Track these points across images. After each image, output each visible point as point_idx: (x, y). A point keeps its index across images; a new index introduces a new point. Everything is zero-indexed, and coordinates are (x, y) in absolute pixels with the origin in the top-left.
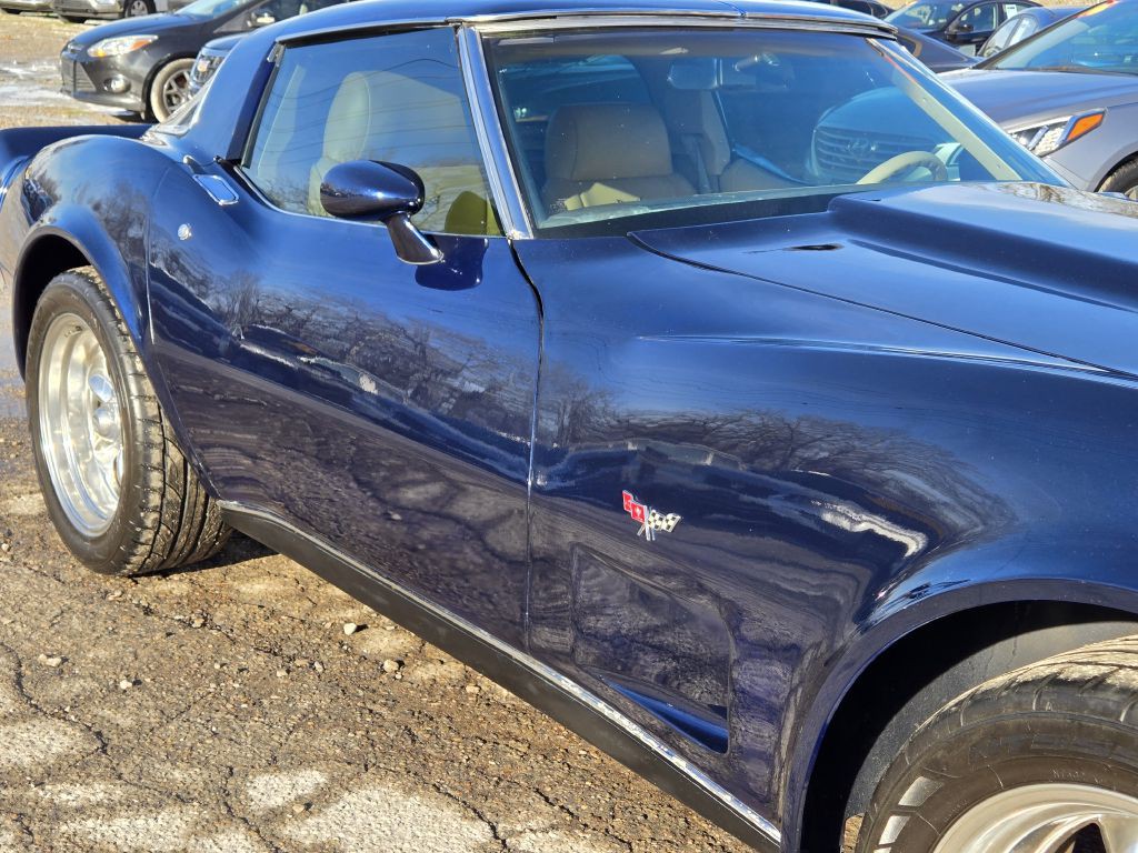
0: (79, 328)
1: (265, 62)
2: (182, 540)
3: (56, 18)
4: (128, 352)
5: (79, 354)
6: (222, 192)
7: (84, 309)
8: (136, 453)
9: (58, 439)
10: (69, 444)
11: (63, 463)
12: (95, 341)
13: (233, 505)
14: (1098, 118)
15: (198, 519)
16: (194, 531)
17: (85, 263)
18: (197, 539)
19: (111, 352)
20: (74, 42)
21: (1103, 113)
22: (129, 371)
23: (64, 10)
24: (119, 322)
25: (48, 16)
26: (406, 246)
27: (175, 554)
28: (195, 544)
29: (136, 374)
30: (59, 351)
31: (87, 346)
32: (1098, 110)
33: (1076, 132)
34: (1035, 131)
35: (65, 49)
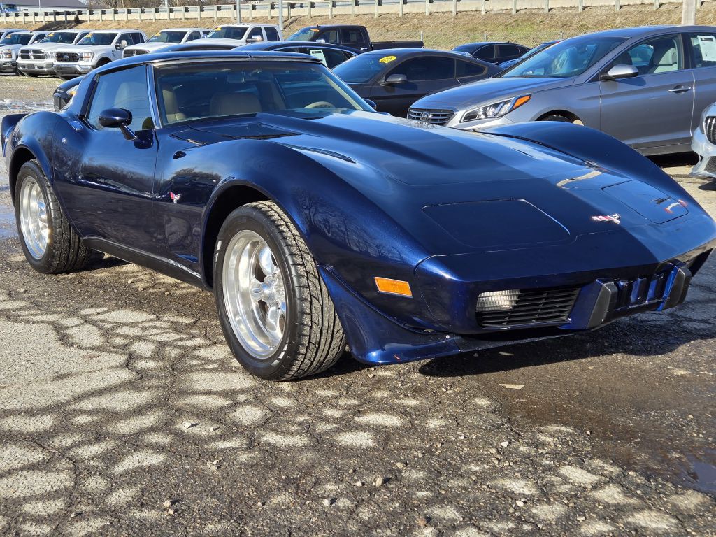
0: (33, 183)
1: (93, 81)
2: (71, 256)
3: (58, 78)
4: (48, 186)
5: (34, 193)
6: (77, 126)
7: (33, 173)
8: (52, 222)
9: (27, 224)
10: (32, 227)
11: (29, 232)
12: (39, 189)
13: (86, 238)
14: (527, 98)
15: (76, 247)
16: (75, 252)
17: (34, 158)
18: (77, 256)
19: (43, 190)
20: (60, 88)
21: (530, 95)
22: (48, 192)
23: (62, 73)
24: (45, 176)
25: (54, 77)
26: (128, 135)
27: (69, 263)
28: (76, 259)
29: (50, 193)
30: (27, 191)
31: (37, 191)
32: (528, 94)
33: (517, 104)
34: (498, 104)
35: (55, 92)
